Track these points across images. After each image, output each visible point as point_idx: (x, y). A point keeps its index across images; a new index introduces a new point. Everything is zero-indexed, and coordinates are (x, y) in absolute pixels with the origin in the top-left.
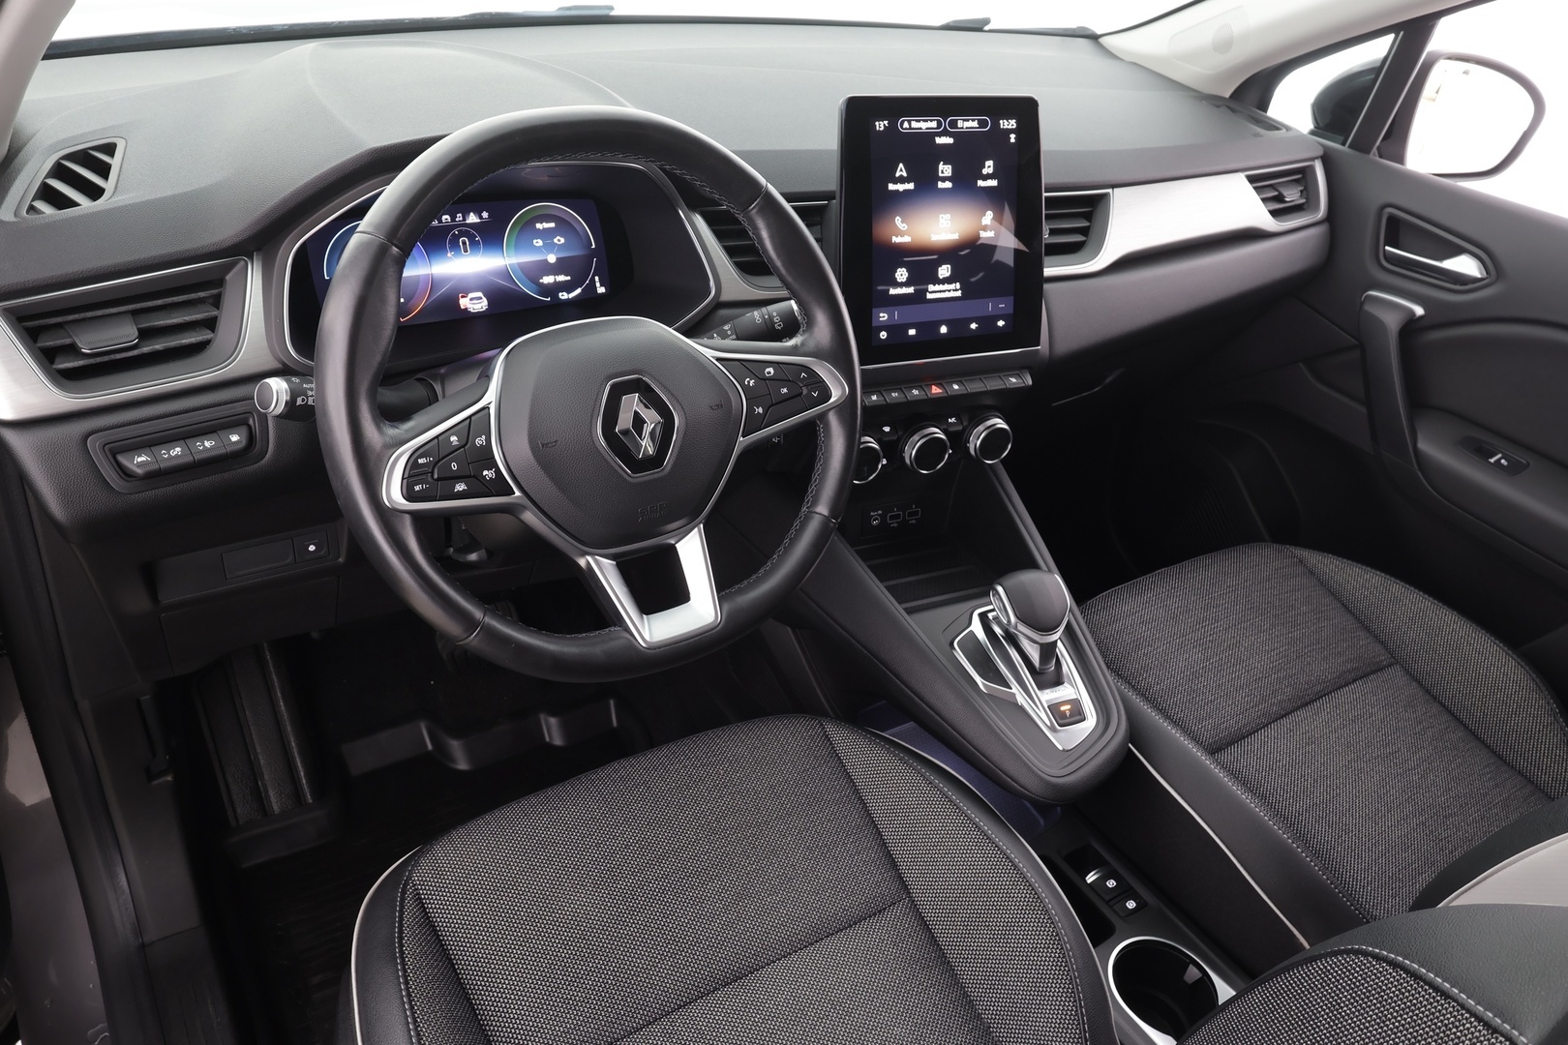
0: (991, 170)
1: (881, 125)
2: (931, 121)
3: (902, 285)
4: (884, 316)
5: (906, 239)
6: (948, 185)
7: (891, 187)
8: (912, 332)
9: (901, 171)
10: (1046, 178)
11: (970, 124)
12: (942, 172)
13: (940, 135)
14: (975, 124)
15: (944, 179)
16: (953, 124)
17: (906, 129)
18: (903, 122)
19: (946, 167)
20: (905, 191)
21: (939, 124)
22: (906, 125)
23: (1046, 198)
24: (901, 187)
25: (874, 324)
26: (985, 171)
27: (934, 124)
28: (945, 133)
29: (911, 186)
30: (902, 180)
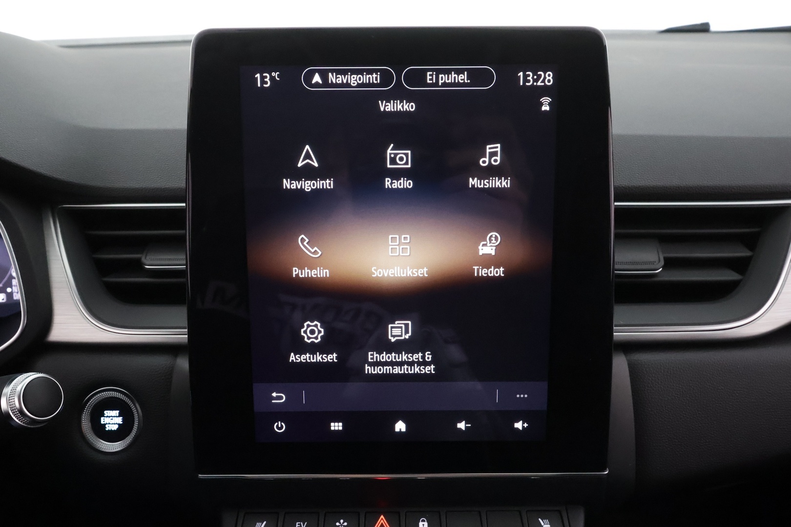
0: (497, 160)
1: (265, 79)
2: (370, 72)
3: (313, 348)
4: (279, 397)
5: (320, 273)
6: (405, 184)
7: (287, 184)
8: (337, 426)
9: (308, 157)
10: (618, 177)
11: (453, 77)
12: (393, 161)
13: (388, 97)
14: (463, 78)
15: (397, 174)
16: (418, 78)
17: (317, 85)
18: (311, 75)
19: (401, 153)
20: (315, 192)
21: (386, 79)
22: (317, 78)
23: (617, 209)
24: (308, 186)
25: (258, 407)
26: (484, 162)
27: (375, 78)
28: (399, 94)
29: (328, 184)
30: (308, 173)
